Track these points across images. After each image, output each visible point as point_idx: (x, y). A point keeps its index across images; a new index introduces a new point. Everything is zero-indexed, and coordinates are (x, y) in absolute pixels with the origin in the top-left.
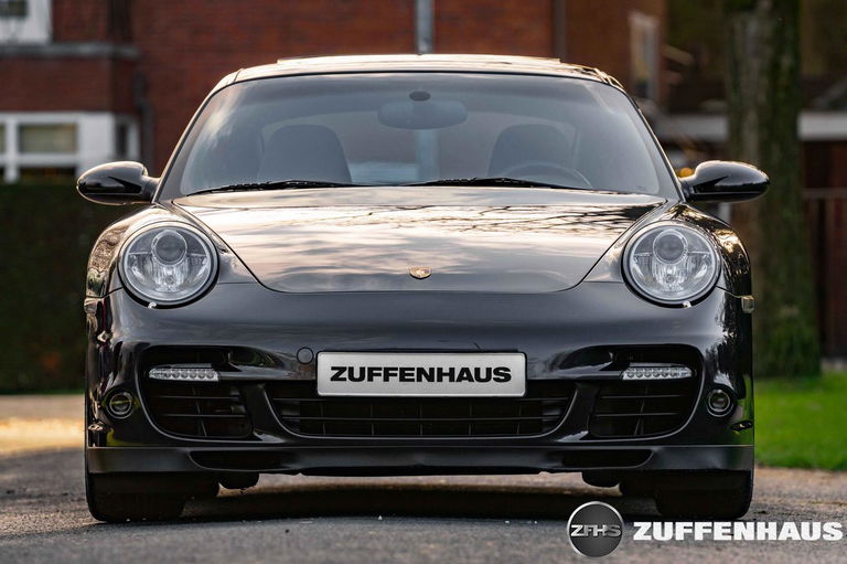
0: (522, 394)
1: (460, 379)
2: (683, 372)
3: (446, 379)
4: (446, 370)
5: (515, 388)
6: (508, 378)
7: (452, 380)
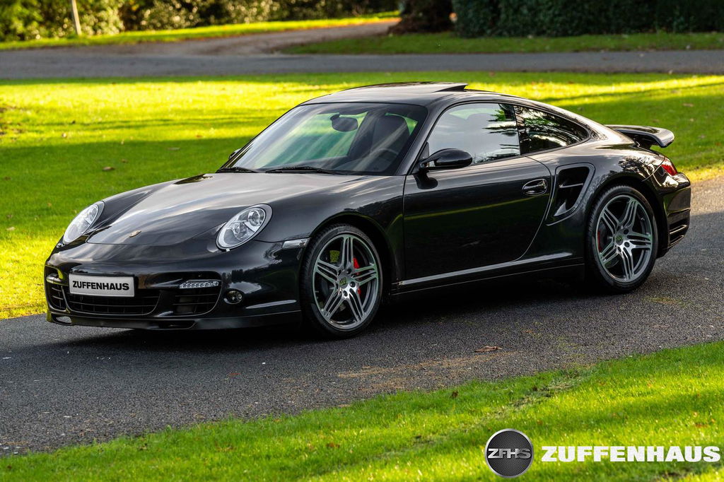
0: (133, 296)
1: (111, 289)
2: (215, 283)
3: (106, 288)
4: (105, 284)
5: (130, 293)
6: (128, 288)
7: (108, 289)
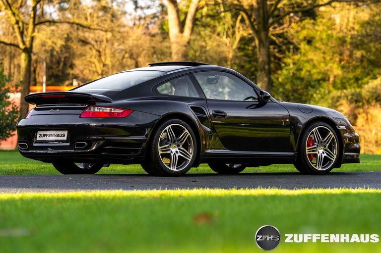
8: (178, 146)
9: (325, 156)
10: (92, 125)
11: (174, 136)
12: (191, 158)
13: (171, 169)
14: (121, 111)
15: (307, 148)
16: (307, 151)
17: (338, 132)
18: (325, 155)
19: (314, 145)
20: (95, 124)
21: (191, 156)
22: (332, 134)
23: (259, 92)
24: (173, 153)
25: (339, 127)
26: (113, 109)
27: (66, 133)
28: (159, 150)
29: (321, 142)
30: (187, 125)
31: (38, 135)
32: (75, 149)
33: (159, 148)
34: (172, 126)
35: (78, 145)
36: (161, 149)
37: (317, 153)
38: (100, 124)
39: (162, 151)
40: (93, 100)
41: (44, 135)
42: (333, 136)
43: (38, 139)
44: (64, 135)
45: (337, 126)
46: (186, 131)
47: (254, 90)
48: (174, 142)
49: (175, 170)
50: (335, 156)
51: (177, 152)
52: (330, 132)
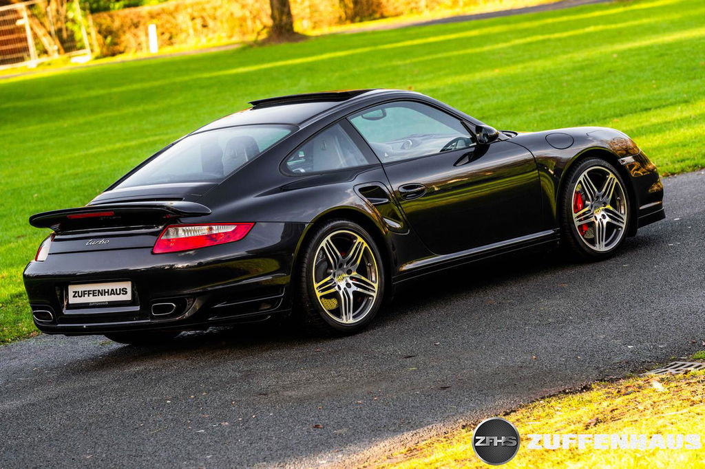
8: (349, 272)
9: (608, 223)
10: (180, 266)
11: (339, 254)
12: (376, 290)
13: (344, 321)
14: (231, 228)
15: (575, 215)
16: (575, 220)
17: (622, 171)
18: (608, 219)
19: (584, 206)
20: (185, 265)
21: (376, 285)
22: (614, 177)
23: (473, 128)
24: (342, 289)
25: (623, 161)
26: (214, 227)
27: (128, 285)
28: (317, 291)
29: (598, 197)
30: (359, 227)
31: (71, 294)
32: (152, 318)
33: (316, 285)
34: (331, 238)
35: (157, 309)
36: (320, 287)
37: (593, 219)
38: (195, 263)
39: (323, 291)
40: (172, 216)
41: (84, 293)
42: (616, 180)
43: (72, 300)
44: (124, 291)
45: (620, 160)
46: (360, 239)
47: (463, 123)
48: (341, 266)
49: (351, 321)
50: (625, 217)
51: (348, 285)
52: (609, 174)
